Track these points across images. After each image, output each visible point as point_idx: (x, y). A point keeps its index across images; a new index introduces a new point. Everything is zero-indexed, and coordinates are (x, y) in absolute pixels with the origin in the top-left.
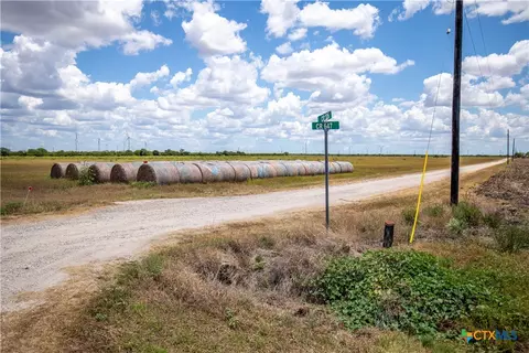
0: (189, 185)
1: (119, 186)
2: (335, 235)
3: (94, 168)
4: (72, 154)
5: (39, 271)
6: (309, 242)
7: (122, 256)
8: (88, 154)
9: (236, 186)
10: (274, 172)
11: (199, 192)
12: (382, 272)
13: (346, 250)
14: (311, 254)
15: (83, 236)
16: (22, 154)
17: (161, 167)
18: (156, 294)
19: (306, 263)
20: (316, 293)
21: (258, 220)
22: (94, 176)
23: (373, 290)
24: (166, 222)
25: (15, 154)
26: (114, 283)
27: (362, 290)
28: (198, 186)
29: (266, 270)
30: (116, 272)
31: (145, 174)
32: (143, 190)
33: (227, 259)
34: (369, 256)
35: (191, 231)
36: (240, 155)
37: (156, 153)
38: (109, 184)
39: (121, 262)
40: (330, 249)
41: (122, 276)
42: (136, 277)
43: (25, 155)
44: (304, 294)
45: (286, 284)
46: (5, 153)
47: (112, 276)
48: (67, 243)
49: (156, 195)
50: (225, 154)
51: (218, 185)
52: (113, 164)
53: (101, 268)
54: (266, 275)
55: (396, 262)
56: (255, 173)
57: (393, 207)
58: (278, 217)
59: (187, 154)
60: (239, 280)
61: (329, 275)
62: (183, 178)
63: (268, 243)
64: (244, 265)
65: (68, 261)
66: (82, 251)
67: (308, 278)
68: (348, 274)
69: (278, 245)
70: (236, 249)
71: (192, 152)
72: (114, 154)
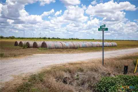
0: (58, 49)
1: (35, 49)
2: (105, 69)
3: (28, 43)
4: (22, 38)
5: (5, 76)
6: (96, 71)
7: (32, 72)
8: (27, 38)
9: (74, 50)
10: (88, 46)
11: (61, 52)
12: (122, 83)
13: (109, 74)
14: (96, 75)
15: (20, 65)
16: (7, 38)
17: (49, 43)
18: (40, 86)
19: (94, 78)
20: (97, 89)
21: (79, 62)
22: (28, 46)
23: (118, 89)
24: (48, 61)
25: (5, 38)
26: (27, 81)
27: (114, 89)
28: (61, 50)
29: (80, 80)
30: (29, 77)
31: (44, 45)
32: (43, 51)
33: (66, 75)
34: (117, 77)
35: (56, 65)
36: (77, 39)
37: (49, 39)
38: (32, 48)
39: (31, 74)
40: (103, 73)
41: (31, 79)
42: (35, 80)
43: (8, 38)
44: (93, 89)
45: (87, 85)
46: (2, 38)
47: (27, 79)
48: (15, 67)
49: (46, 53)
50: (72, 39)
51: (68, 50)
52: (34, 42)
53: (24, 76)
54: (79, 82)
55: (127, 80)
56: (81, 46)
57: (130, 59)
58: (86, 61)
59: (59, 39)
60: (70, 83)
61: (102, 83)
62: (56, 47)
63: (81, 70)
64: (72, 77)
65: (14, 73)
66: (20, 70)
67: (94, 84)
68: (109, 83)
69: (85, 71)
70: (70, 72)
71: (61, 38)
72: (36, 38)
